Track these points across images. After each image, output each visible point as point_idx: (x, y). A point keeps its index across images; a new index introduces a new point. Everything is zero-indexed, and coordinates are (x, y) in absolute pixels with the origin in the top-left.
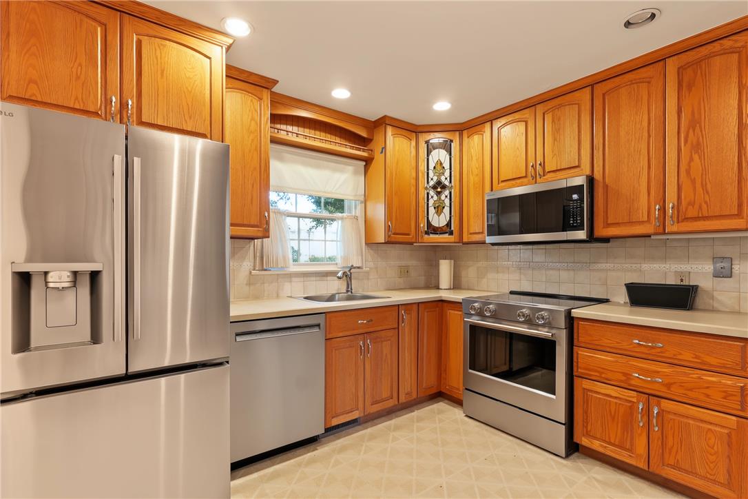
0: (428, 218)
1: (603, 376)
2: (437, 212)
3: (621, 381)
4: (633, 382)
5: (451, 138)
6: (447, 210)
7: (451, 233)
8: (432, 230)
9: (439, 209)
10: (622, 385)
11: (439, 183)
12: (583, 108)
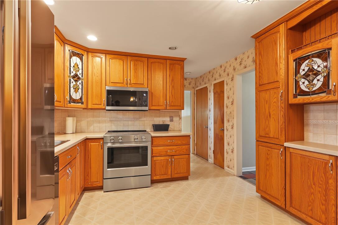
0: (70, 94)
1: (160, 154)
2: (75, 91)
3: (165, 154)
4: (168, 153)
5: (83, 54)
6: (80, 91)
7: (82, 103)
8: (74, 101)
9: (76, 90)
10: (166, 155)
11: (76, 75)
12: (145, 64)
